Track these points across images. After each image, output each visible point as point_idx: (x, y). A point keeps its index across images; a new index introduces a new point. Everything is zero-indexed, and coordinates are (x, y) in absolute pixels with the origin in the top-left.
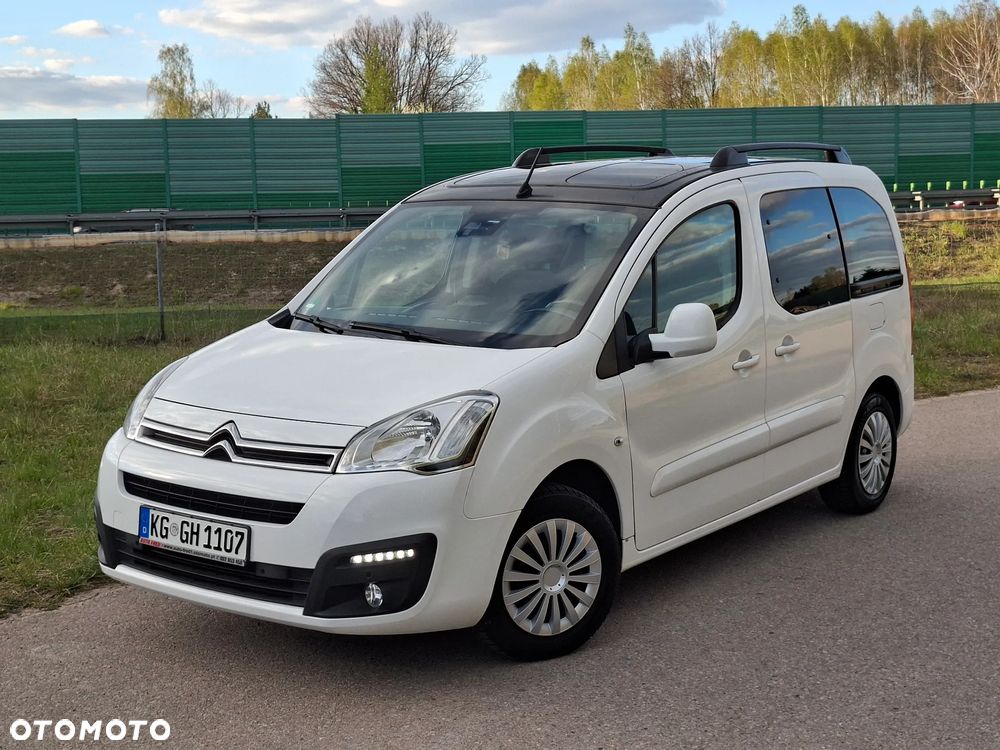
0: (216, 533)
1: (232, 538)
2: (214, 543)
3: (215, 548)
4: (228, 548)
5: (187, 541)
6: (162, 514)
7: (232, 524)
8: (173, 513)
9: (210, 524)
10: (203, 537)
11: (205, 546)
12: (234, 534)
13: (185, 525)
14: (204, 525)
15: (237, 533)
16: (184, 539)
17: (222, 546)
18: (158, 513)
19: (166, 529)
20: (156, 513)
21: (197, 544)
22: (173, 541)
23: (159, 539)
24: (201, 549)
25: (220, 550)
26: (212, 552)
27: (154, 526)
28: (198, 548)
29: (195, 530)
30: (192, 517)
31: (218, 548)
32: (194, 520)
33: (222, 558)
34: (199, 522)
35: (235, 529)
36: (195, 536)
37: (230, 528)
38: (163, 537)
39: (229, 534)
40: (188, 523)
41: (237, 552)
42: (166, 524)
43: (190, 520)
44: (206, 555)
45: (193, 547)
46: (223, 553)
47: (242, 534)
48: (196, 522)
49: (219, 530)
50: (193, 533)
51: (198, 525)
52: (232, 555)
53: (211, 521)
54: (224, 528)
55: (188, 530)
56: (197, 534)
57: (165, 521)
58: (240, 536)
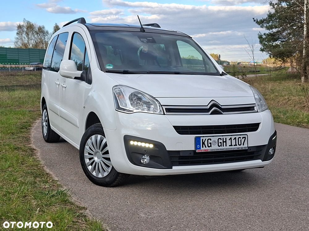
0: (234, 139)
1: (241, 140)
2: (234, 143)
3: (234, 145)
4: (240, 144)
5: (221, 146)
6: (207, 138)
7: (240, 135)
8: (213, 136)
9: (230, 137)
10: (229, 142)
11: (230, 146)
12: (242, 138)
13: (220, 140)
14: (228, 138)
15: (243, 138)
16: (220, 145)
17: (237, 144)
18: (205, 138)
19: (210, 143)
20: (204, 138)
21: (226, 146)
22: (215, 147)
23: (207, 148)
24: (228, 147)
25: (237, 145)
26: (233, 147)
27: (203, 143)
28: (227, 147)
29: (225, 141)
30: (223, 136)
31: (236, 145)
32: (223, 137)
33: (238, 148)
34: (226, 137)
35: (242, 137)
36: (225, 143)
37: (240, 136)
38: (209, 147)
39: (239, 139)
40: (221, 139)
41: (243, 145)
42: (209, 141)
43: (222, 137)
44: (231, 149)
45: (225, 147)
46: (238, 146)
47: (245, 138)
48: (224, 137)
49: (235, 138)
50: (223, 142)
51: (226, 138)
52: (242, 146)
53: (232, 135)
54: (237, 137)
55: (222, 141)
56: (226, 142)
57: (209, 140)
58: (244, 139)
